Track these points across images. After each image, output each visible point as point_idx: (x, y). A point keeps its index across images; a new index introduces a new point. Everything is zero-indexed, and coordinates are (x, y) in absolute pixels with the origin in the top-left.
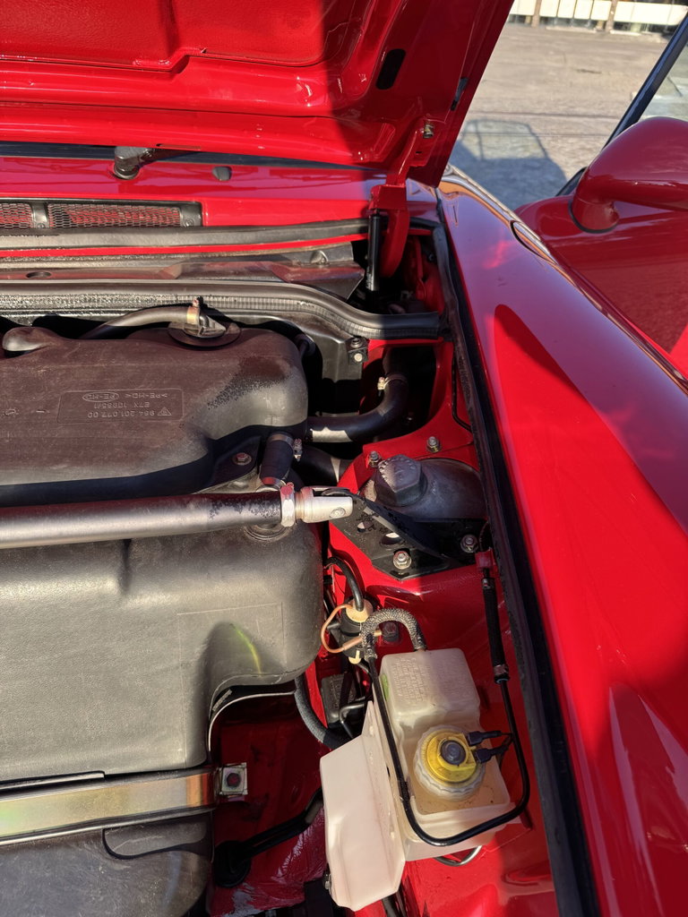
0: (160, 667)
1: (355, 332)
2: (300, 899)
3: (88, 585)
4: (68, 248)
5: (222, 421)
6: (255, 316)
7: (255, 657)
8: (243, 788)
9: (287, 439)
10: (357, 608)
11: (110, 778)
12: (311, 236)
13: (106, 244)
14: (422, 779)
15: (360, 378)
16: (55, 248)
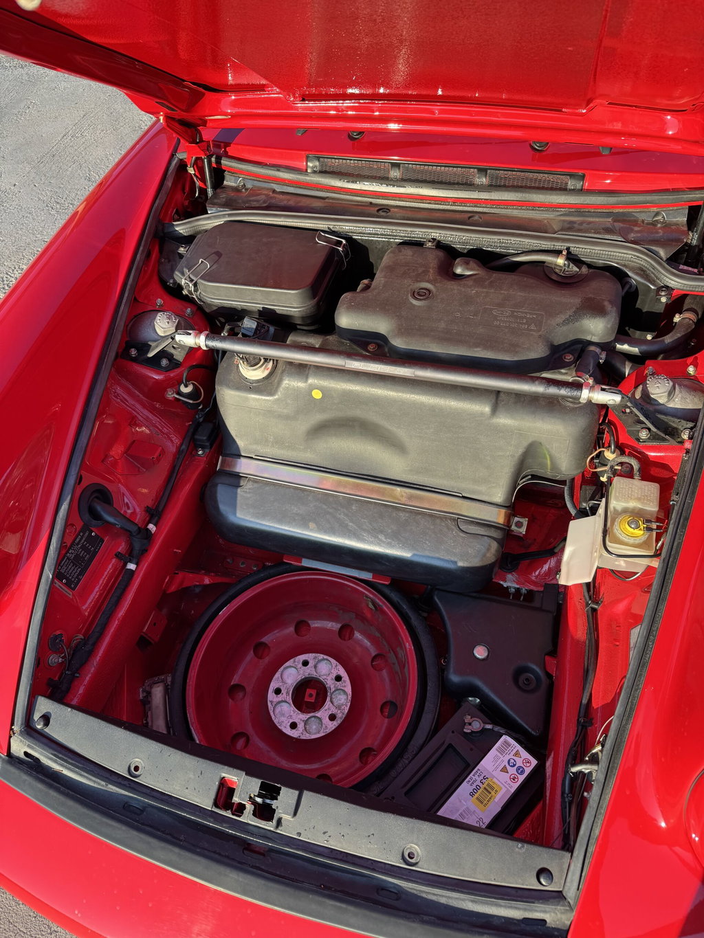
0: (500, 454)
1: (665, 283)
2: (542, 589)
3: (478, 407)
4: (495, 200)
5: (563, 335)
6: (600, 261)
7: (549, 462)
8: (523, 530)
9: (598, 350)
10: (611, 452)
11: (464, 497)
12: (657, 202)
13: (518, 199)
14: (615, 530)
15: (662, 311)
16: (487, 199)
